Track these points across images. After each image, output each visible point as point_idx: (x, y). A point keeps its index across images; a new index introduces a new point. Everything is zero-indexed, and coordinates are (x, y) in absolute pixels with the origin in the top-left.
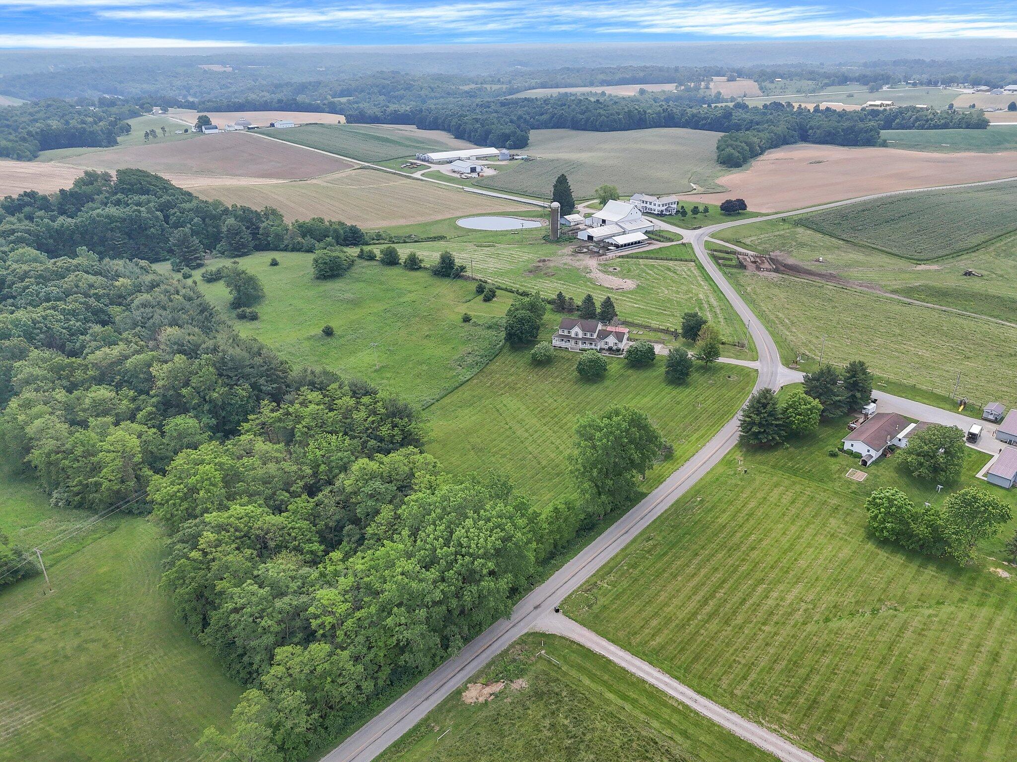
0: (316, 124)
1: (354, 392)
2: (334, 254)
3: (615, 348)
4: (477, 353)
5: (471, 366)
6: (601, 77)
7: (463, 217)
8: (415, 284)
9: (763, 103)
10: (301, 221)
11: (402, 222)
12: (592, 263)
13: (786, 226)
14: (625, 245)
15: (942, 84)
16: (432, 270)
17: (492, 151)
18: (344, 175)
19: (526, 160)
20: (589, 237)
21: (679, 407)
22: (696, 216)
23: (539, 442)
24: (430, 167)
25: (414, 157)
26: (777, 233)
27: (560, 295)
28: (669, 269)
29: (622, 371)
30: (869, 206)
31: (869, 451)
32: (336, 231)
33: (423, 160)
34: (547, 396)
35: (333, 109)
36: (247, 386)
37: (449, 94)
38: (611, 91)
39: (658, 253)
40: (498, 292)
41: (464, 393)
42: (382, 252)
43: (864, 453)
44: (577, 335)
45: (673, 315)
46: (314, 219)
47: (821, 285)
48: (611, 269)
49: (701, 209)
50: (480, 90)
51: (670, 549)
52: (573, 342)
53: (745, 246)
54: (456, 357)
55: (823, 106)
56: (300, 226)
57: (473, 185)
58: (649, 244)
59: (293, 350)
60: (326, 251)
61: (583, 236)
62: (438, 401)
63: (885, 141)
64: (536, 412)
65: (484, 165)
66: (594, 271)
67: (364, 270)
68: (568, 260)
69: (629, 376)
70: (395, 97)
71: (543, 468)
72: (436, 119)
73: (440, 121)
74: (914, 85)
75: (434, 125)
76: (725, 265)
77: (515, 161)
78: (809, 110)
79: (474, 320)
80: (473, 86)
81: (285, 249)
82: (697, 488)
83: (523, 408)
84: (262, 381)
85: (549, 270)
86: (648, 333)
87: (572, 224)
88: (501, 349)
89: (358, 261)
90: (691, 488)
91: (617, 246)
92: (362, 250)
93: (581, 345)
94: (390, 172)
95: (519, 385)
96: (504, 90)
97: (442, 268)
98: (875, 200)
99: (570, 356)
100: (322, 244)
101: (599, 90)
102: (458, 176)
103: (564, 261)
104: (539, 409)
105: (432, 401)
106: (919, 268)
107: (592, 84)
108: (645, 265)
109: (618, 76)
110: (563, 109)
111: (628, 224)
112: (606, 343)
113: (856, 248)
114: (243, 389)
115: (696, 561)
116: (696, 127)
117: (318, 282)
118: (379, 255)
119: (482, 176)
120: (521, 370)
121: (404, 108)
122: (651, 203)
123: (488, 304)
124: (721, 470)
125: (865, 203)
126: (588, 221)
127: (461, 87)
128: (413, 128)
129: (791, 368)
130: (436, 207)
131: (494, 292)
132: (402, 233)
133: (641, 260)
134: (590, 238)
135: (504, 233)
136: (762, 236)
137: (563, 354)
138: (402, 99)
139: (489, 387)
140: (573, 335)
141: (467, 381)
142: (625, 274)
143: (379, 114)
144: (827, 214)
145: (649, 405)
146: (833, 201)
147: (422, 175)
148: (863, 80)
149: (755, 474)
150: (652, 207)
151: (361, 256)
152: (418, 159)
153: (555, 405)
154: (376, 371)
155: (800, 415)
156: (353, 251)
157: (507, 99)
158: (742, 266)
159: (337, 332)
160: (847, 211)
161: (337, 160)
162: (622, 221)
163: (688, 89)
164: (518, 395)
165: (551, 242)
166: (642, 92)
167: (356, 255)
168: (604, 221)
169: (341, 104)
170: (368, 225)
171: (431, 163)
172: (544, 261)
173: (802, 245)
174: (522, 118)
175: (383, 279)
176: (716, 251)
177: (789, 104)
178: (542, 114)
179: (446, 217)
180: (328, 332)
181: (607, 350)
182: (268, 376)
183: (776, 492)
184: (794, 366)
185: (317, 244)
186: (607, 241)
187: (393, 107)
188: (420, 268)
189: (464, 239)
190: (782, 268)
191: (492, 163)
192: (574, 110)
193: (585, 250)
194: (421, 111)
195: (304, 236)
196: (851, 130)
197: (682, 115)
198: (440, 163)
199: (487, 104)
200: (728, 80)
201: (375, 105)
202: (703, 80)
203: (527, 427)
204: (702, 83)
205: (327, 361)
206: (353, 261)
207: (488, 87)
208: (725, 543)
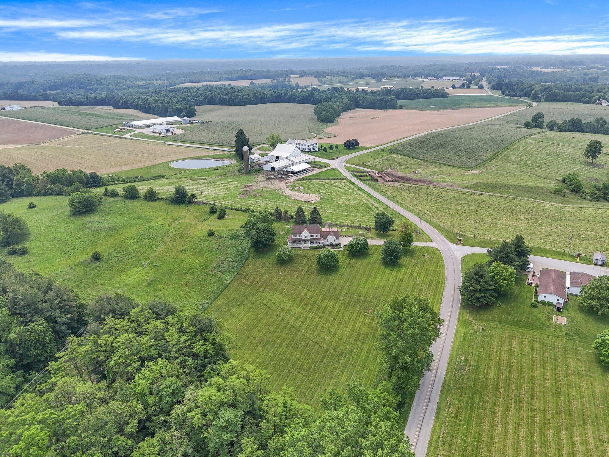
0: (38, 107)
1: (157, 314)
2: (87, 195)
3: (334, 243)
4: (230, 259)
5: (229, 271)
6: (225, 76)
7: (172, 161)
8: (158, 211)
9: (328, 88)
10: (48, 172)
11: (128, 168)
12: (282, 185)
13: (386, 154)
14: (299, 172)
15: (412, 77)
16: (169, 200)
17: (176, 118)
18: (70, 139)
19: (202, 123)
20: (271, 168)
21: (404, 284)
22: (332, 151)
23: (312, 327)
24: (135, 131)
25: (122, 125)
26: (383, 158)
27: (277, 209)
28: (334, 185)
29: (348, 260)
30: (425, 139)
31: (558, 300)
32: (79, 177)
33: (128, 126)
34: (300, 287)
35: (47, 98)
36: (43, 321)
37: (129, 87)
38: (234, 83)
39: (320, 175)
40: (227, 211)
41: (231, 294)
42: (124, 190)
43: (555, 302)
44: (306, 237)
45: (356, 216)
46: (58, 170)
47: (426, 187)
48: (297, 188)
49: (334, 146)
50: (150, 84)
51: (471, 411)
52: (303, 243)
53: (369, 167)
54: (214, 265)
55: (360, 88)
56: (48, 176)
57: (171, 140)
58: (312, 170)
59: (68, 277)
60: (79, 193)
61: (267, 167)
62: (211, 304)
63: (401, 106)
64: (298, 302)
65: (174, 127)
66: (286, 190)
67: (112, 205)
68: (265, 184)
69: (355, 264)
70: (91, 90)
71: (327, 351)
72: (126, 101)
73: (129, 103)
74: (398, 77)
75: (126, 106)
76: (365, 180)
77: (194, 124)
78: (353, 91)
79: (216, 234)
80: (144, 82)
81: (38, 194)
82: (456, 349)
83: (285, 300)
84: (57, 313)
85: (256, 192)
86: (348, 230)
87: (255, 161)
88: (248, 254)
89: (105, 198)
90: (452, 351)
91: (294, 173)
92: (106, 190)
93: (309, 245)
94: (106, 135)
95: (274, 281)
96: (166, 84)
97: (178, 197)
98: (426, 136)
99: (304, 253)
100: (71, 188)
101: (227, 83)
102: (158, 135)
103: (263, 185)
104: (299, 299)
105: (207, 305)
106: (471, 172)
107: (220, 80)
108: (317, 184)
109: (235, 75)
110: (212, 93)
111: (294, 158)
112: (327, 241)
113: (430, 163)
114: (39, 325)
115: (498, 419)
116: (294, 102)
117: (75, 218)
118: (121, 193)
119: (175, 134)
120: (271, 269)
121: (100, 95)
122: (302, 145)
123: (222, 220)
124: (462, 330)
125: (421, 138)
126: (266, 158)
127: (136, 83)
128: (111, 108)
129: (457, 244)
130: (149, 156)
131: (225, 211)
132: (129, 175)
133: (313, 181)
134: (273, 169)
135: (209, 170)
136: (376, 161)
137: (299, 252)
138: (96, 90)
139: (250, 286)
140: (303, 237)
141: (230, 283)
142: (309, 190)
143: (83, 100)
144: (405, 144)
145: (382, 284)
146: (402, 137)
147: (131, 136)
148: (372, 76)
149: (490, 330)
150: (303, 147)
151: (106, 194)
152: (124, 126)
153: (309, 294)
154: (149, 285)
155: (505, 279)
156: (99, 191)
157: (172, 89)
158: (374, 179)
159: (104, 256)
160: (414, 143)
161: (62, 129)
162: (290, 156)
163: (279, 82)
164: (277, 290)
165: (246, 173)
166: (252, 84)
167: (102, 194)
168: (278, 157)
169: (52, 94)
170: (103, 172)
171: (135, 128)
172: (248, 186)
173: (401, 164)
174: (186, 99)
175: (130, 210)
176: (354, 171)
177: (342, 88)
178: (198, 97)
179: (160, 162)
180: (97, 258)
181: (329, 246)
182: (61, 308)
183: (516, 343)
184: (459, 242)
185: (66, 189)
186: (286, 170)
187: (91, 95)
188: (158, 199)
189: (180, 175)
190: (398, 179)
191: (178, 126)
192: (219, 93)
193: (273, 177)
194: (114, 97)
195: (53, 183)
196: (381, 100)
197: (285, 95)
198: (141, 127)
199: (159, 92)
200: (300, 77)
201: (77, 95)
202: (286, 77)
203: (296, 316)
204: (286, 79)
205: (102, 282)
206: (101, 199)
207: (155, 82)
208: (508, 396)
